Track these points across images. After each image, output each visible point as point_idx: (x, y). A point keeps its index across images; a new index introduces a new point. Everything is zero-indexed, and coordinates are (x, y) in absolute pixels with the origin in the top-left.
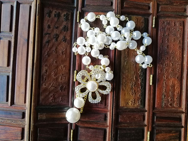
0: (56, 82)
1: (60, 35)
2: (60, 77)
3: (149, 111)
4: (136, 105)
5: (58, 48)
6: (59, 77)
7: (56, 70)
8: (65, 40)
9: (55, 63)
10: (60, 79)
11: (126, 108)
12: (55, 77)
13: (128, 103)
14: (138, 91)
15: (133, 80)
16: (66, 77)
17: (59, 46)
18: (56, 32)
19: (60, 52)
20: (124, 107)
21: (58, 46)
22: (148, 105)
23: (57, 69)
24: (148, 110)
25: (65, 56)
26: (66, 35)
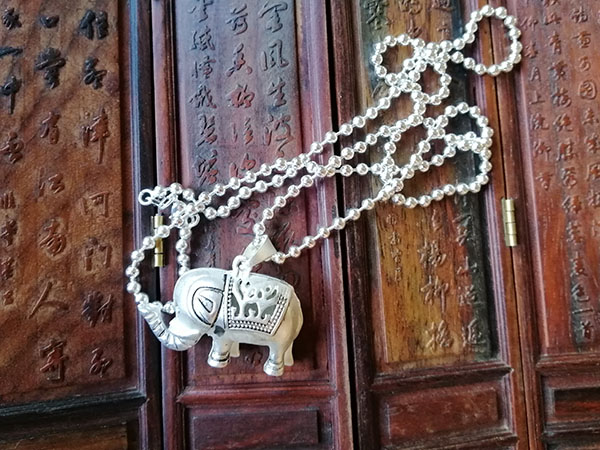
0: (65, 282)
1: (69, 58)
2: (84, 254)
3: (518, 365)
4: (456, 345)
5: (65, 113)
6: (76, 251)
7: (60, 220)
8: (94, 77)
9: (54, 188)
10: (82, 265)
11: (412, 366)
12: (58, 257)
13: (418, 343)
14: (456, 281)
15: (426, 231)
16: (111, 249)
17: (69, 105)
18: (48, 40)
19: (77, 132)
20: (402, 362)
21: (64, 108)
22: (512, 340)
23: (67, 217)
24: (513, 362)
25: (102, 150)
26: (101, 56)
